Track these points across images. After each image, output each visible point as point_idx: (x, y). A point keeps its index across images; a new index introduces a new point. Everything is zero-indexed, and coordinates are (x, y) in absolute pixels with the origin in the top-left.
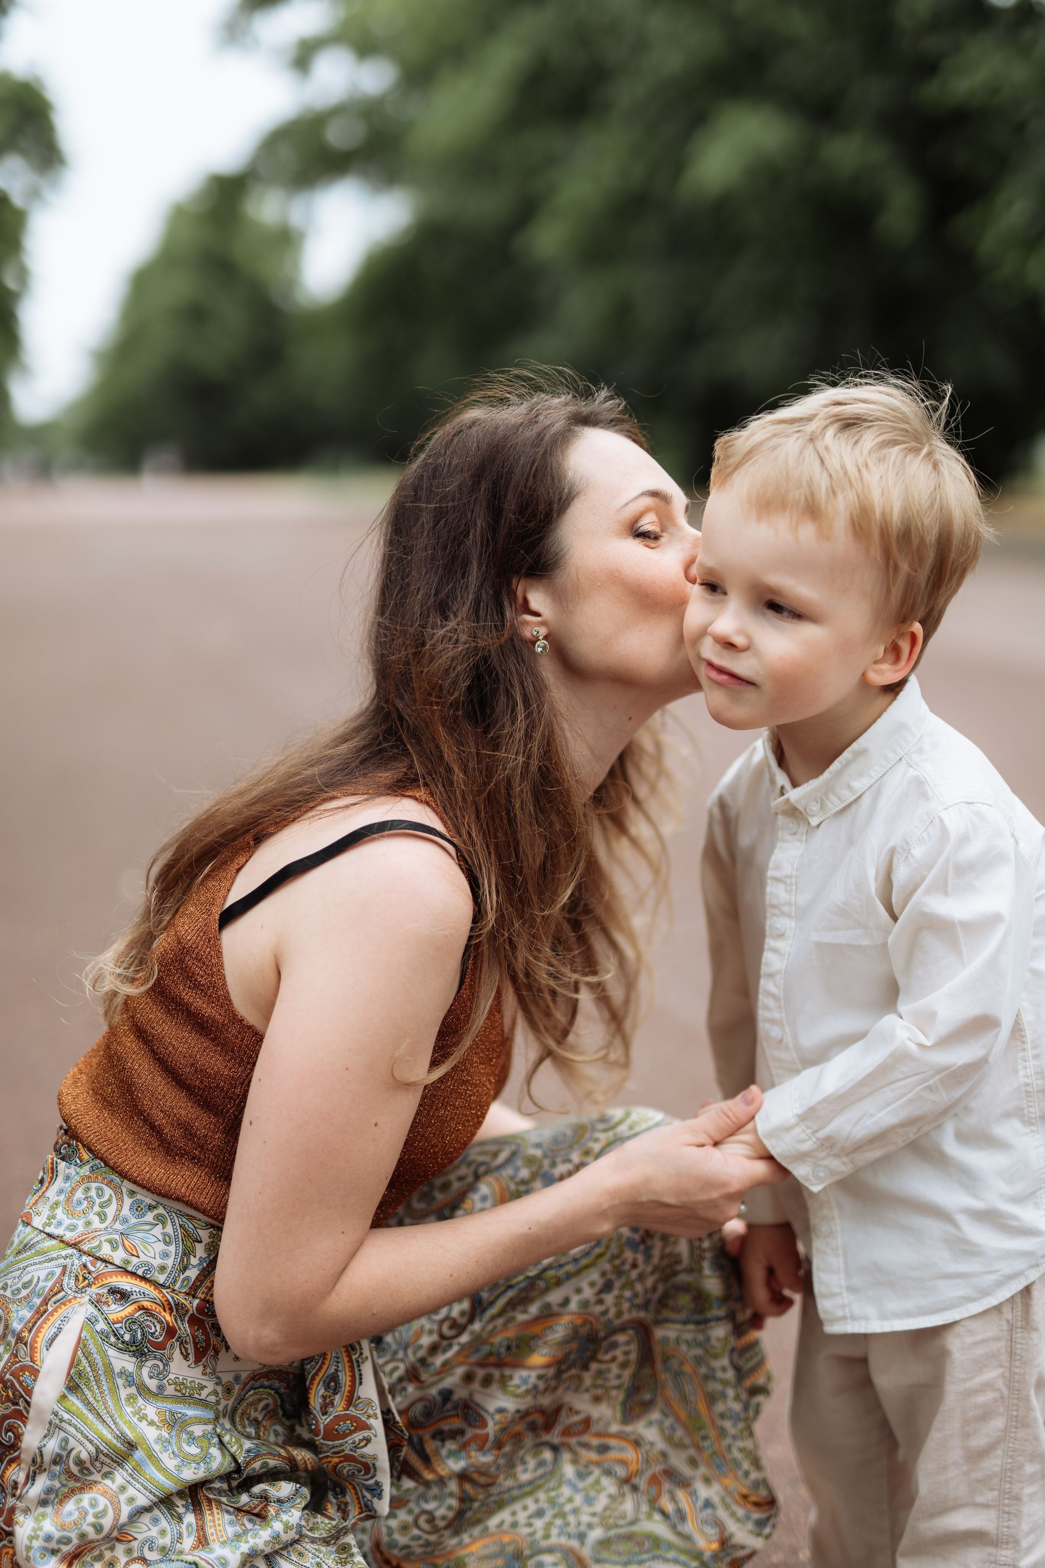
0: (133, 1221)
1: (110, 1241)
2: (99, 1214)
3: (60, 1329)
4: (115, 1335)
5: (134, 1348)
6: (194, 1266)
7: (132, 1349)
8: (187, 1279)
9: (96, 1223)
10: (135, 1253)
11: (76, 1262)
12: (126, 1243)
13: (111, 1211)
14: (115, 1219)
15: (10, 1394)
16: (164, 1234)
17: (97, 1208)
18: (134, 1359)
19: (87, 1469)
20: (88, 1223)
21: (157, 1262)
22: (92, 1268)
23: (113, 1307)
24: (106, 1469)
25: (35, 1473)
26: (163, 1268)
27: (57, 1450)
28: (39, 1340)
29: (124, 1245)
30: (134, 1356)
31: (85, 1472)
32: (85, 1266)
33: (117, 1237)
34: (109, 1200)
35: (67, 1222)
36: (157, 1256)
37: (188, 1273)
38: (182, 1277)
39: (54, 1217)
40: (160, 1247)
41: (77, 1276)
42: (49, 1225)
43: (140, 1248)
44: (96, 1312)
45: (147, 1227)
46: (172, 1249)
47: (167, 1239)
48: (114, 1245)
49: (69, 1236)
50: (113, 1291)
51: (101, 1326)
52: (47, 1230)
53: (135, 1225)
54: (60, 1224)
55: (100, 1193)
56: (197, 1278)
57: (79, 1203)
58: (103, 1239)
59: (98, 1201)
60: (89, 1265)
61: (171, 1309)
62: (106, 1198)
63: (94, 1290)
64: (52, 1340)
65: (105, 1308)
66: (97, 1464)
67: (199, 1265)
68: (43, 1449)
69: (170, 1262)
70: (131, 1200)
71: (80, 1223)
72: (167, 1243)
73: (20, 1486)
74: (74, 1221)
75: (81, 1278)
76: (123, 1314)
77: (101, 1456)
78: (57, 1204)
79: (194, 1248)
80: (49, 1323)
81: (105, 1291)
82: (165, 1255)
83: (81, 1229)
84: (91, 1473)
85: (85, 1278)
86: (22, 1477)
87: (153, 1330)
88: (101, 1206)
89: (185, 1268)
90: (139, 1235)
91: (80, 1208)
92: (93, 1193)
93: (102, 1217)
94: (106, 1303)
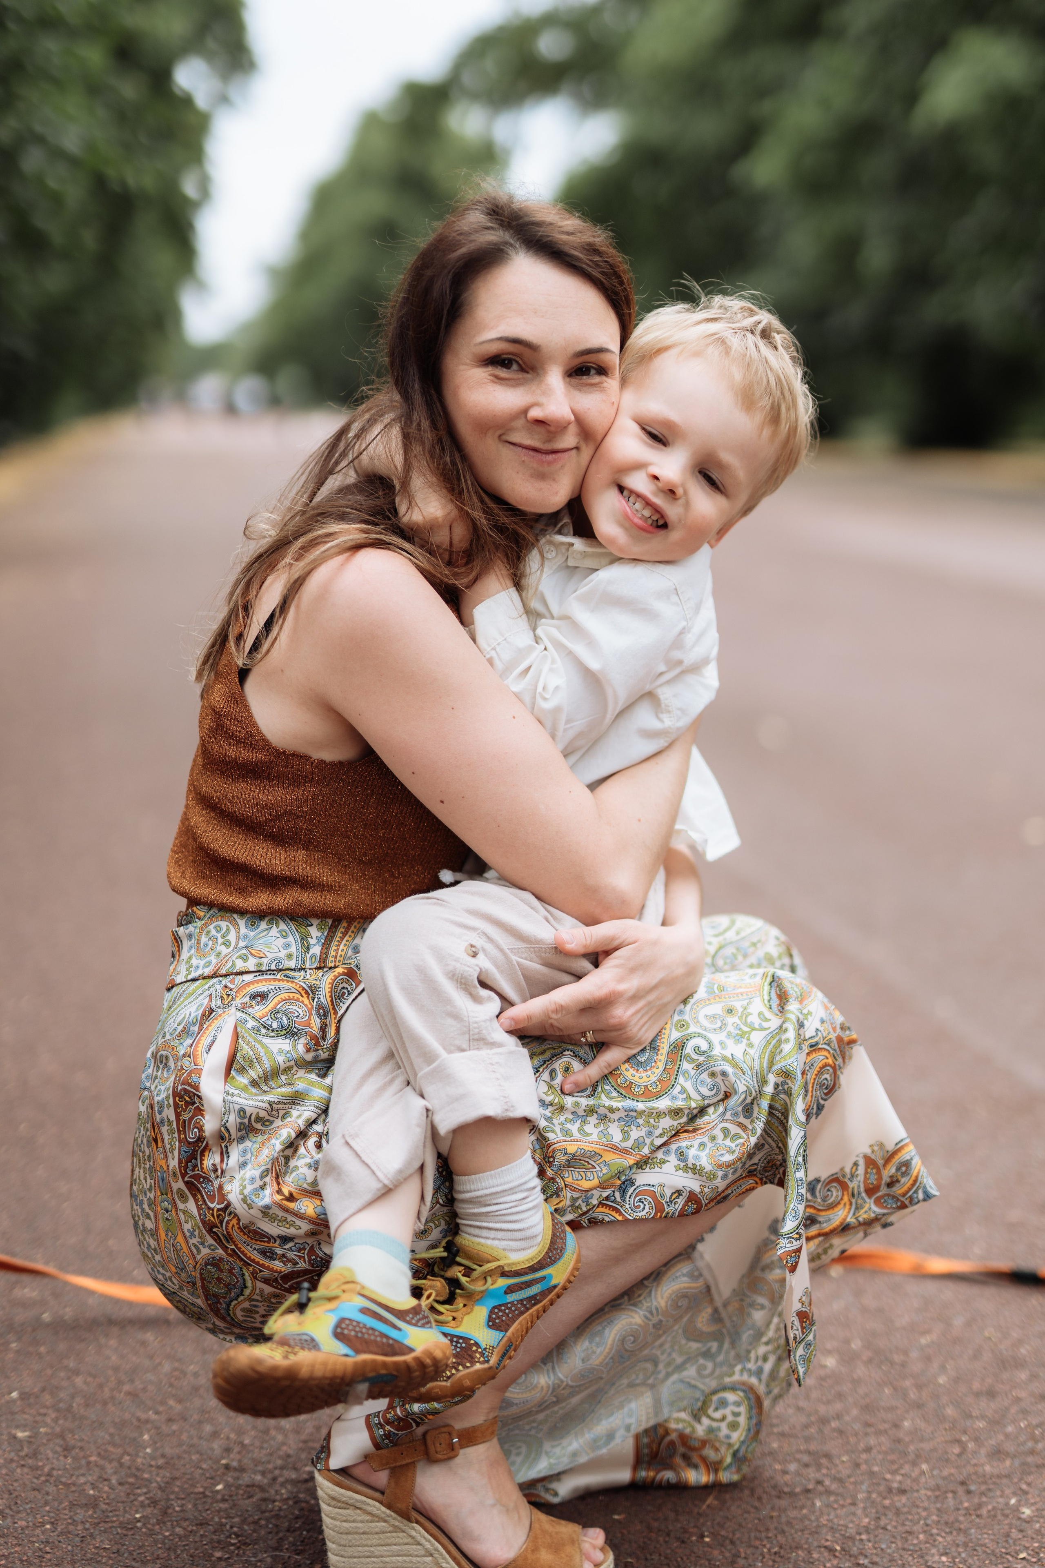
0: (252, 934)
1: (240, 957)
2: (224, 944)
3: (215, 1037)
4: (265, 1027)
5: (284, 1032)
6: (314, 945)
7: (282, 1033)
8: (314, 956)
9: (224, 950)
10: (262, 955)
11: (218, 987)
12: (253, 951)
13: (232, 937)
14: (238, 940)
15: (187, 1099)
16: (280, 932)
17: (220, 941)
18: (287, 1041)
19: (268, 1121)
20: (219, 954)
21: (283, 954)
22: (232, 986)
23: (257, 1007)
24: (281, 1113)
25: (226, 1147)
26: (290, 956)
27: (239, 1120)
28: (199, 1049)
29: (252, 954)
30: (286, 1038)
31: (267, 1123)
32: (226, 987)
33: (244, 951)
34: (228, 929)
35: (202, 963)
36: (281, 949)
37: (312, 951)
38: (308, 956)
39: (191, 966)
40: (281, 941)
41: (222, 997)
42: (190, 973)
43: (265, 950)
44: (244, 1015)
45: (265, 933)
46: (291, 939)
47: (284, 934)
48: (245, 959)
49: (207, 971)
50: (253, 997)
51: (251, 1023)
52: (189, 978)
53: (255, 936)
54: (197, 967)
55: (218, 929)
56: (321, 952)
57: (206, 945)
58: (234, 958)
59: (219, 935)
60: (229, 985)
61: (307, 992)
62: (224, 929)
63: (238, 1002)
64: (211, 1046)
65: (251, 1010)
66: (274, 1113)
67: (318, 942)
68: (227, 1125)
69: (293, 949)
70: (244, 921)
71: (213, 959)
72: (284, 937)
73: (218, 1167)
74: (208, 959)
75: (225, 997)
76: (267, 1010)
77: (274, 1106)
78: (190, 958)
79: (308, 932)
80: (205, 1036)
81: (247, 999)
82: (287, 946)
83: (214, 961)
84: (272, 1122)
85: (228, 995)
86: (217, 1159)
87: (297, 1014)
88: (223, 937)
89: (308, 949)
90: (261, 941)
91: (208, 948)
92: (213, 932)
93: (227, 944)
94: (251, 1007)
